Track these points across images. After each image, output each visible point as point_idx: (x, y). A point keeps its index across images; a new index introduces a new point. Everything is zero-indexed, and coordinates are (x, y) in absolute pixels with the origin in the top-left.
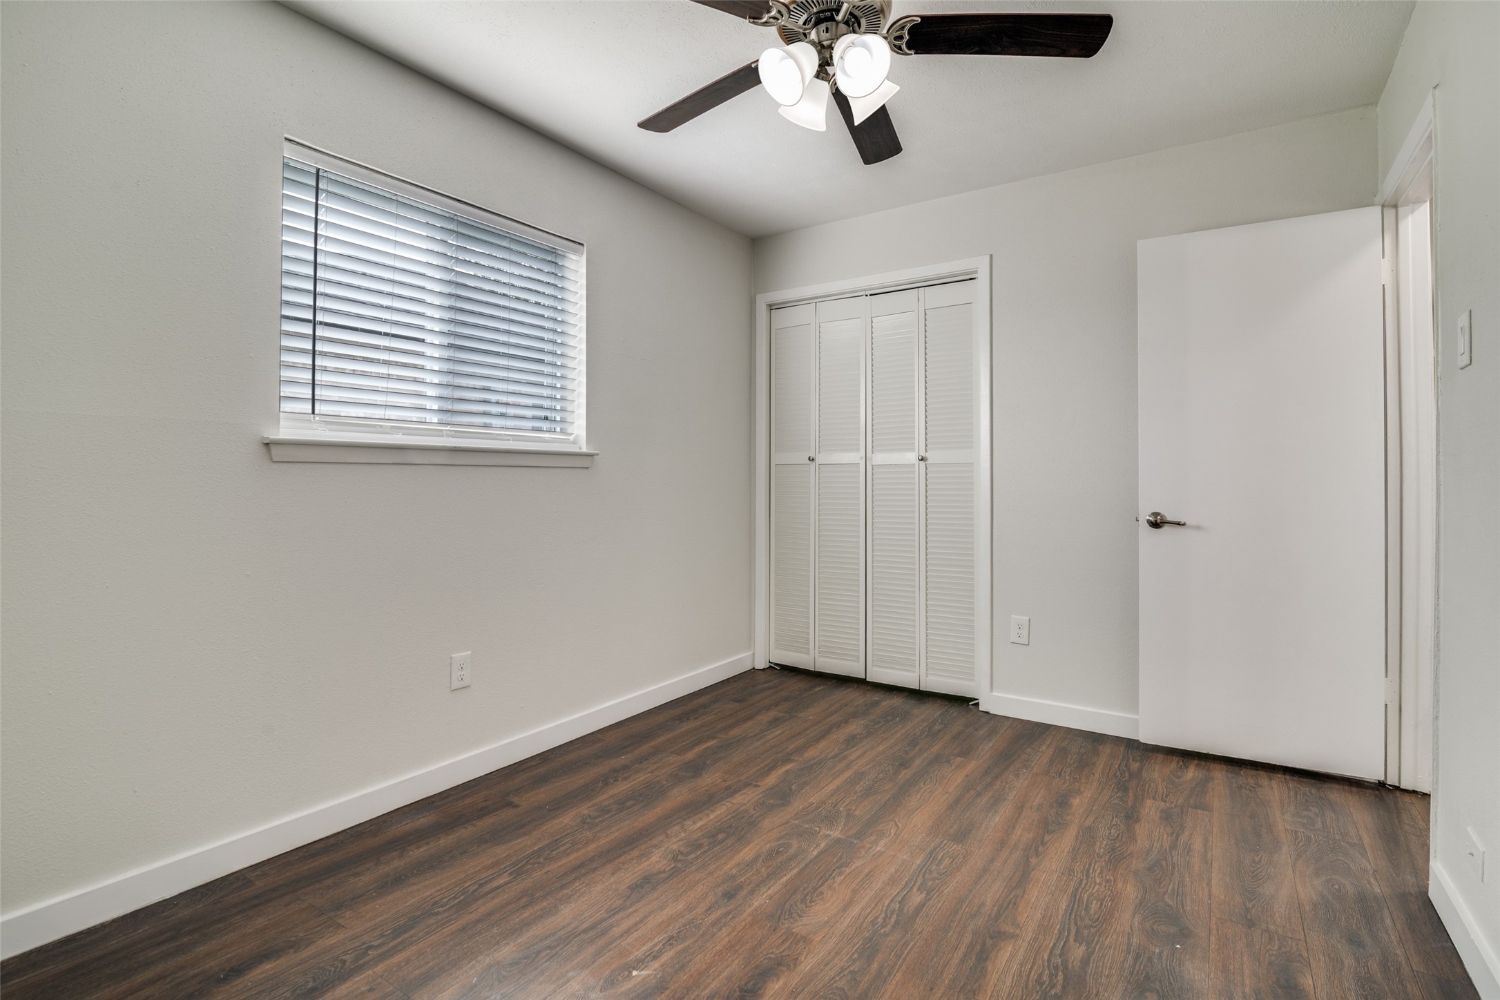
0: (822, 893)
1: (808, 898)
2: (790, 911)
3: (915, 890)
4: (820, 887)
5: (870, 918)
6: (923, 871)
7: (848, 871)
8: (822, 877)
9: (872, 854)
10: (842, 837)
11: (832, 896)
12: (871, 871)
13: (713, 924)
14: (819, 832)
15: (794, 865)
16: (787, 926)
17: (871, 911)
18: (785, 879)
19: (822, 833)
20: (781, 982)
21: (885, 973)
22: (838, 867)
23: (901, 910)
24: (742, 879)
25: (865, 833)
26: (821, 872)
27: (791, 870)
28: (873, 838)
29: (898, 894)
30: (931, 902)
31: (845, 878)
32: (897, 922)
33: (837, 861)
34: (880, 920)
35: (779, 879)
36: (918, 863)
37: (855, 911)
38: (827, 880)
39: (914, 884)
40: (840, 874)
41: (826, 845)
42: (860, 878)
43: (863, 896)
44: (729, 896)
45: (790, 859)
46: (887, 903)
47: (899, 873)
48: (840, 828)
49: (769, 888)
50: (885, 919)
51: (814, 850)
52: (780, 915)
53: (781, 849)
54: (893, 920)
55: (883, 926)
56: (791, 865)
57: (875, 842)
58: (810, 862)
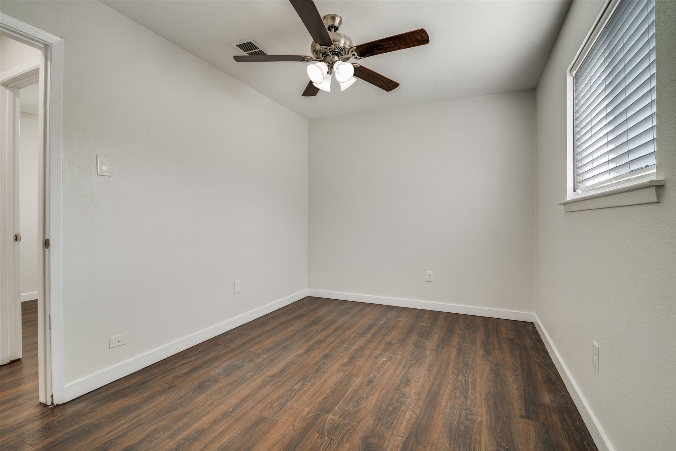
0: (335, 385)
1: (340, 383)
2: (346, 378)
3: (297, 389)
4: (336, 388)
5: (317, 378)
6: (289, 398)
7: (324, 396)
8: (335, 392)
9: (311, 406)
10: (327, 415)
11: (331, 384)
12: (313, 396)
13: (371, 372)
14: (339, 417)
15: (349, 396)
16: (346, 374)
17: (316, 380)
18: (351, 389)
19: (338, 416)
20: (344, 361)
21: (314, 365)
22: (328, 397)
23: (305, 382)
24: (369, 388)
25: (314, 419)
26: (336, 394)
27: (349, 394)
28: (310, 416)
29: (304, 387)
30: (292, 385)
31: (325, 392)
32: (307, 378)
33: (329, 400)
34: (313, 378)
35: (353, 389)
36: (290, 402)
37: (322, 380)
38: (333, 390)
39: (296, 392)
40: (327, 394)
41: (335, 409)
42: (319, 393)
43: (318, 386)
44: (370, 382)
45: (351, 399)
46: (310, 383)
47: (301, 396)
48: (328, 421)
49: (356, 385)
50: (312, 378)
51: (341, 405)
52: (349, 376)
53: (357, 404)
54: (309, 378)
55: (313, 376)
56: (350, 396)
57: (309, 413)
58: (341, 398)
